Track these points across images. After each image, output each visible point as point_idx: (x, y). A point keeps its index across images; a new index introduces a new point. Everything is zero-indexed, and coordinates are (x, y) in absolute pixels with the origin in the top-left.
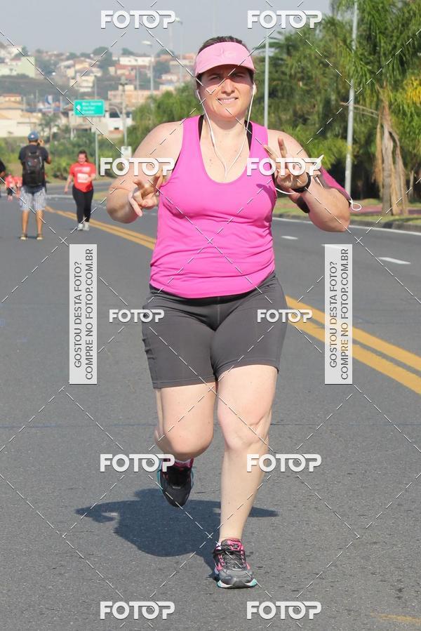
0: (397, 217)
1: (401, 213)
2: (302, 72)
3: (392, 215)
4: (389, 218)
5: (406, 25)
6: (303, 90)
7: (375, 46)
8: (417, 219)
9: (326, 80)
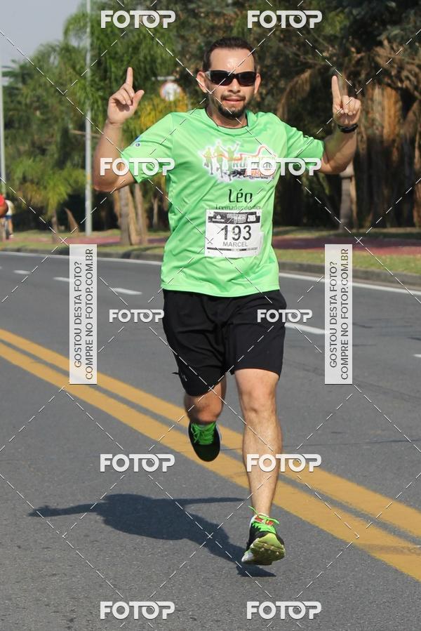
0: (136, 247)
1: (140, 243)
2: (38, 101)
3: (131, 244)
4: (127, 248)
5: (136, 49)
6: (39, 119)
7: (106, 71)
8: (155, 248)
9: (63, 108)
